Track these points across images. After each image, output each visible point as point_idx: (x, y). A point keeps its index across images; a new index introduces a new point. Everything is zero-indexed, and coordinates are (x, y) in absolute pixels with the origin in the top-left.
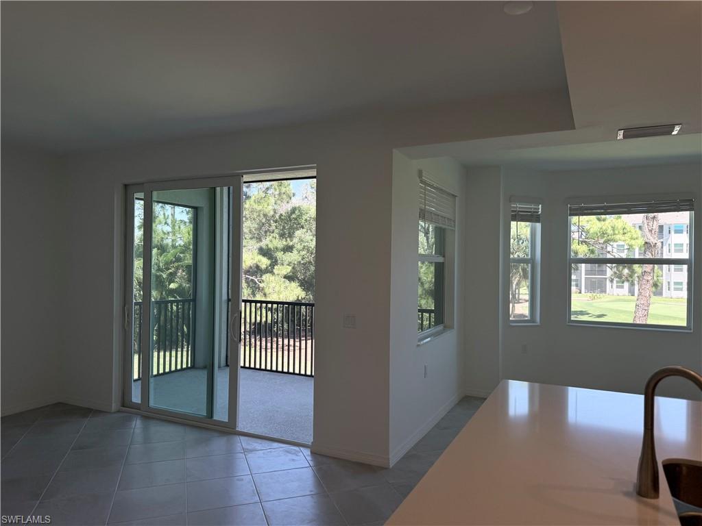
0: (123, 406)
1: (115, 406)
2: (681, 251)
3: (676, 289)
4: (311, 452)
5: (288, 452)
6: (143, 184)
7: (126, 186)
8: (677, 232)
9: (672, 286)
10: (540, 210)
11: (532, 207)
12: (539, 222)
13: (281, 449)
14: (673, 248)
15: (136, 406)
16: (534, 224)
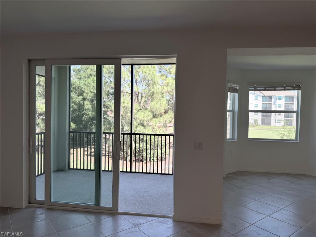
0: (29, 203)
1: (25, 203)
2: (280, 107)
3: (278, 123)
4: (173, 220)
5: (160, 222)
6: (45, 60)
7: (29, 60)
8: (280, 99)
9: (277, 121)
10: (238, 87)
11: (235, 86)
12: (237, 93)
13: (155, 221)
14: (277, 106)
15: (40, 203)
16: (234, 93)
